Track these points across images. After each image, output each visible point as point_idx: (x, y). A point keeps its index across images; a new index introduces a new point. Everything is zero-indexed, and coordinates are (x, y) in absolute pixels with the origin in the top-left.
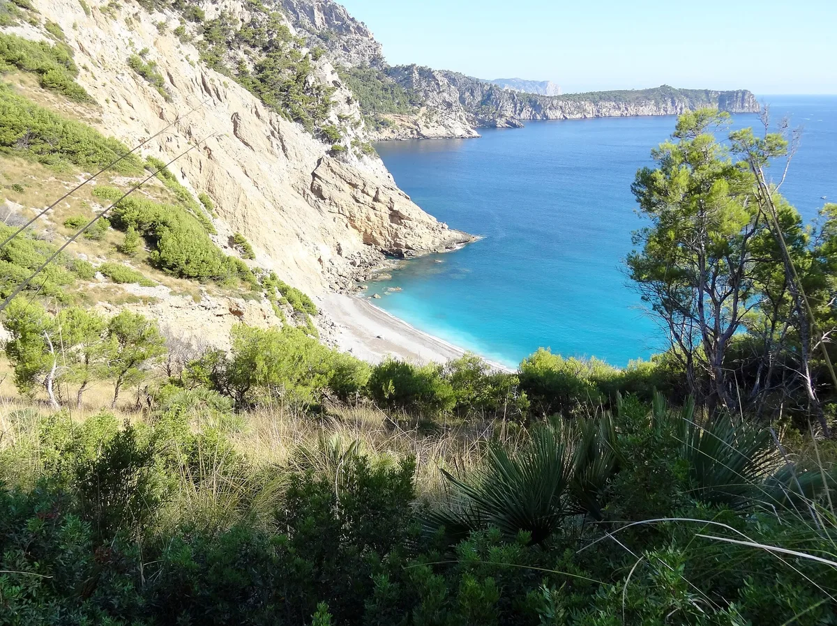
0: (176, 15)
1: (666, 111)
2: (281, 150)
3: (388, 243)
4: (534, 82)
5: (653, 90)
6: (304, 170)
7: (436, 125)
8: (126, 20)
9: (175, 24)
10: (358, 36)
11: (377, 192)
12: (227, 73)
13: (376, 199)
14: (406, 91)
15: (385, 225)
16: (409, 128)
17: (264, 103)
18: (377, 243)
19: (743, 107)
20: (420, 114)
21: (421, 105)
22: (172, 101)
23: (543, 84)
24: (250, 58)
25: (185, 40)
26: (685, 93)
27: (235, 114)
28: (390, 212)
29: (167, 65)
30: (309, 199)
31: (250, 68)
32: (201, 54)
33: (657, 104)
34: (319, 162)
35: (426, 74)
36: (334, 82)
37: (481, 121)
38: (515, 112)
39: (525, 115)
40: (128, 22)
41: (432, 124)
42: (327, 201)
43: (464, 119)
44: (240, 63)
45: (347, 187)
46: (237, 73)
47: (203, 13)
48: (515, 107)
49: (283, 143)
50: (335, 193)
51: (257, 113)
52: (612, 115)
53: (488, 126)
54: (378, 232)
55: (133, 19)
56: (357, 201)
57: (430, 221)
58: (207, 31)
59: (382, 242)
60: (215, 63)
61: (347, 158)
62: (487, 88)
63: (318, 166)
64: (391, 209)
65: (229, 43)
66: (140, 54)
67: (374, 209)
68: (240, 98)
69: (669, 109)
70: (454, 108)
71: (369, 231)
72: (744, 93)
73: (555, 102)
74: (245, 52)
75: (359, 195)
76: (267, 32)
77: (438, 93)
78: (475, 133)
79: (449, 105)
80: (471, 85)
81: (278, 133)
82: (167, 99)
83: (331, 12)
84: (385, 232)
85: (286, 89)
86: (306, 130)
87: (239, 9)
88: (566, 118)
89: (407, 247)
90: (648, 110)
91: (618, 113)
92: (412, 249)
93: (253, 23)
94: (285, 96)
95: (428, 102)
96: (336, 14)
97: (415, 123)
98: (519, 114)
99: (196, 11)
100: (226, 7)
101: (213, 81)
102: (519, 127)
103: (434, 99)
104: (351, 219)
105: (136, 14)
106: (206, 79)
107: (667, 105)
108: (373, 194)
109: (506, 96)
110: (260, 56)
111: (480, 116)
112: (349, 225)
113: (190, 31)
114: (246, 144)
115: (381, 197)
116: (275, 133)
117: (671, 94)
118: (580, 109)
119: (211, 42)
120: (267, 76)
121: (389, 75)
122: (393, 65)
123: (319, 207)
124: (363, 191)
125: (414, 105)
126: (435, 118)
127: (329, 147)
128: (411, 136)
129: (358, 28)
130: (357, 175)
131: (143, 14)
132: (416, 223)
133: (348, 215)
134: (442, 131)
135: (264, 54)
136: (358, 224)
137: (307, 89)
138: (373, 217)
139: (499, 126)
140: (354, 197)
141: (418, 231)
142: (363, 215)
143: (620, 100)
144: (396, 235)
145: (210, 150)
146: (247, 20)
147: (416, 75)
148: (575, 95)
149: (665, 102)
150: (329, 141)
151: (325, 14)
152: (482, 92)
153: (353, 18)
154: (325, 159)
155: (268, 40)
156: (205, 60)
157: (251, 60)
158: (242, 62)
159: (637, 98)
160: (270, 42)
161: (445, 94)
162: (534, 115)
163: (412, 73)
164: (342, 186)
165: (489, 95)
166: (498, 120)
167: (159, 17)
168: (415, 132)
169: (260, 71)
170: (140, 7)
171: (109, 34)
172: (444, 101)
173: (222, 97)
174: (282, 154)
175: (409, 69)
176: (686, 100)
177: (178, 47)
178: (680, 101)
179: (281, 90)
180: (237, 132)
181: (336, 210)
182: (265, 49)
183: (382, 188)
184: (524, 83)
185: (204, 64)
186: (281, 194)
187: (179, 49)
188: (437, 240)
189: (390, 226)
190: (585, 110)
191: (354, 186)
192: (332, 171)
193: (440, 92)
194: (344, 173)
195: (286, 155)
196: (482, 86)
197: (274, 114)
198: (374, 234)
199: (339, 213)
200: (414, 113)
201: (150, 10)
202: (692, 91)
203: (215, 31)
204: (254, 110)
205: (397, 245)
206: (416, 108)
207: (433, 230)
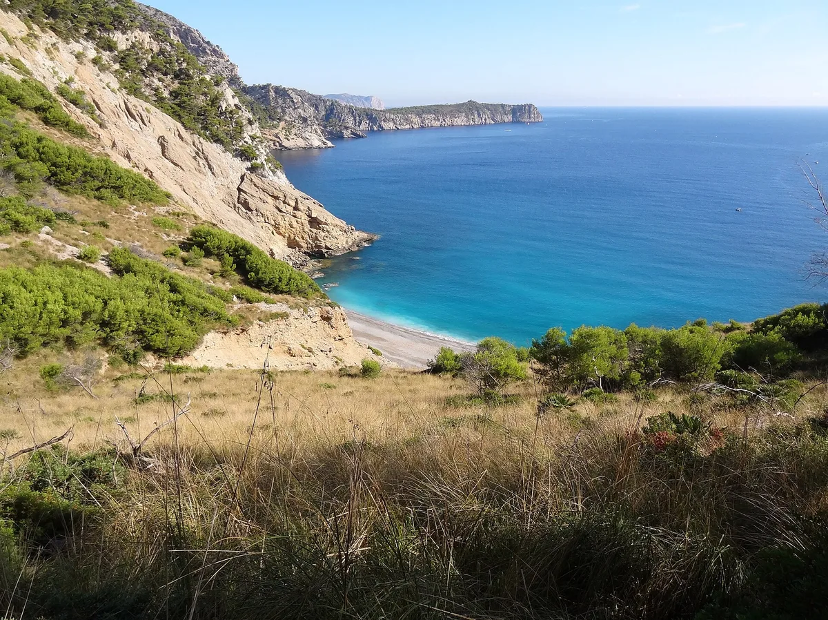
0: (90, 45)
1: (474, 122)
2: (207, 168)
3: (309, 246)
4: (360, 97)
5: (463, 105)
6: (230, 185)
7: (295, 137)
8: (46, 50)
9: (92, 54)
10: (215, 58)
11: (297, 202)
12: (146, 99)
13: (296, 208)
14: (264, 107)
15: (306, 230)
16: (271, 140)
17: (185, 127)
18: (300, 247)
19: (530, 118)
20: (280, 128)
21: (280, 120)
22: (106, 128)
23: (368, 99)
24: (165, 85)
25: (103, 69)
26: (487, 106)
27: (160, 137)
28: (309, 219)
29: (91, 92)
30: (240, 211)
31: (166, 94)
32: (120, 82)
33: (467, 116)
34: (242, 178)
35: (281, 92)
36: (236, 105)
37: (330, 133)
38: (355, 124)
39: (364, 126)
40: (48, 51)
41: (292, 137)
42: (254, 212)
43: (319, 132)
44: (156, 90)
45: (270, 199)
46: (156, 99)
47: (116, 43)
48: (355, 120)
49: (208, 163)
50: (261, 205)
51: (180, 136)
52: (433, 125)
53: (336, 137)
54: (300, 237)
55: (52, 49)
56: (281, 211)
57: (342, 225)
58: (122, 60)
59: (305, 245)
60: (135, 90)
61: (265, 173)
62: (329, 103)
63: (242, 182)
64: (309, 216)
65: (143, 72)
66: (65, 83)
67: (295, 217)
68: (163, 123)
69: (477, 120)
70: (309, 122)
71: (292, 236)
72: (530, 106)
73: (388, 115)
74: (160, 80)
75: (282, 206)
76: (177, 61)
77: (294, 110)
78: (329, 144)
79: (305, 120)
80: (315, 101)
81: (203, 153)
82: (101, 126)
83: (187, 35)
84: (306, 236)
85: (202, 113)
86: (226, 151)
87: (147, 40)
88: (398, 129)
89: (327, 248)
90: (460, 120)
91: (437, 124)
92: (330, 249)
93: (161, 52)
94: (203, 120)
95: (286, 118)
96: (191, 37)
97: (276, 136)
98: (359, 126)
99: (109, 41)
100: (136, 37)
101: (136, 107)
102: (363, 137)
103: (290, 115)
104: (276, 227)
105: (54, 44)
106: (130, 106)
107: (474, 116)
108: (293, 204)
109: (346, 111)
110: (173, 83)
111: (329, 129)
112: (274, 232)
113: (107, 61)
114: (176, 165)
115: (301, 206)
116: (199, 154)
117: (476, 107)
118: (408, 121)
119: (127, 71)
120: (184, 102)
121: (247, 93)
122: (250, 84)
123: (250, 218)
124: (284, 202)
125: (273, 120)
126: (293, 131)
127: (249, 164)
128: (274, 148)
129: (214, 51)
130: (278, 188)
131: (61, 45)
132: (332, 227)
133: (273, 223)
134: (301, 143)
135: (176, 82)
136: (282, 230)
137: (221, 113)
138: (295, 224)
139: (346, 136)
140: (277, 208)
141: (334, 233)
142: (287, 223)
143: (438, 113)
144: (316, 238)
145: (151, 172)
146: (156, 49)
147: (272, 94)
148: (402, 109)
149: (473, 114)
150: (248, 159)
151: (180, 37)
152: (326, 108)
153: (208, 42)
154: (248, 175)
155: (178, 68)
156: (125, 88)
157: (166, 87)
158: (158, 89)
159: (451, 111)
160: (180, 70)
161: (300, 110)
162: (372, 127)
163: (269, 91)
164: (265, 198)
165: (332, 110)
166: (344, 131)
167: (77, 47)
168: (277, 144)
169: (176, 97)
170: (57, 37)
171: (34, 64)
172: (300, 116)
173: (146, 122)
174: (209, 173)
175: (266, 87)
176: (488, 113)
177: (98, 75)
178: (484, 113)
179: (198, 114)
180: (166, 154)
181: (263, 220)
182: (176, 76)
183: (300, 198)
184: (352, 97)
185: (124, 91)
186: (218, 208)
187: (99, 78)
188: (349, 240)
189: (310, 231)
190: (412, 122)
191: (276, 198)
192: (255, 185)
193: (295, 108)
194: (266, 187)
195: (213, 173)
196: (325, 102)
197: (196, 136)
198: (297, 238)
199: (266, 222)
200: (275, 127)
201: (66, 40)
202: (491, 105)
203: (130, 61)
204: (177, 133)
205: (317, 246)
206: (275, 122)
207: (345, 232)
